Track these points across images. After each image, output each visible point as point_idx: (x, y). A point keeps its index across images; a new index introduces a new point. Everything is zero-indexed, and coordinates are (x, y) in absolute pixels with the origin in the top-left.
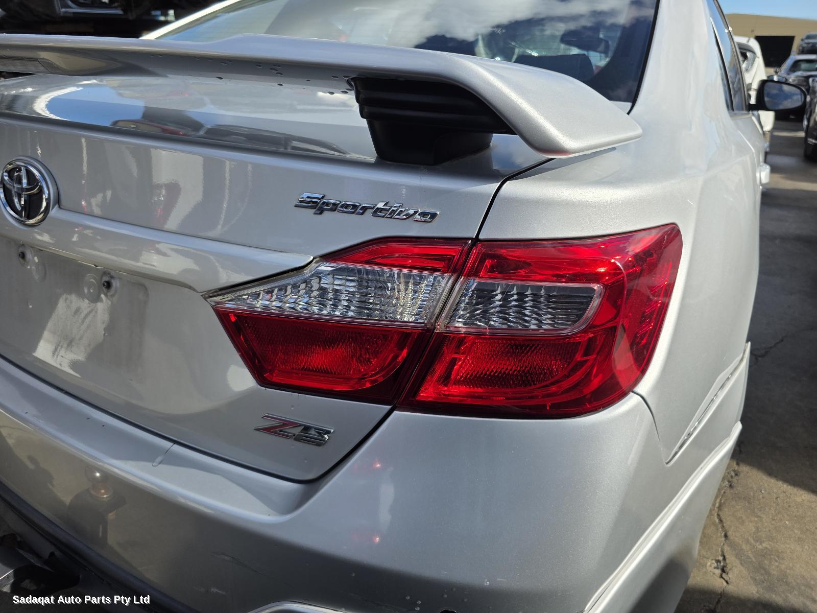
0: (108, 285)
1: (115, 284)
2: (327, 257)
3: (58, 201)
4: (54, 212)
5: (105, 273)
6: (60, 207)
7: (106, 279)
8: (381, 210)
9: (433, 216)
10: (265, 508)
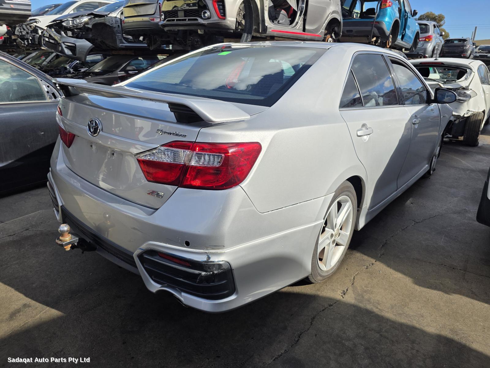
0: (113, 154)
1: (115, 154)
2: (162, 145)
3: (102, 130)
4: (101, 133)
5: (113, 151)
6: (102, 131)
7: (113, 152)
8: (174, 134)
9: (186, 135)
10: (144, 214)
